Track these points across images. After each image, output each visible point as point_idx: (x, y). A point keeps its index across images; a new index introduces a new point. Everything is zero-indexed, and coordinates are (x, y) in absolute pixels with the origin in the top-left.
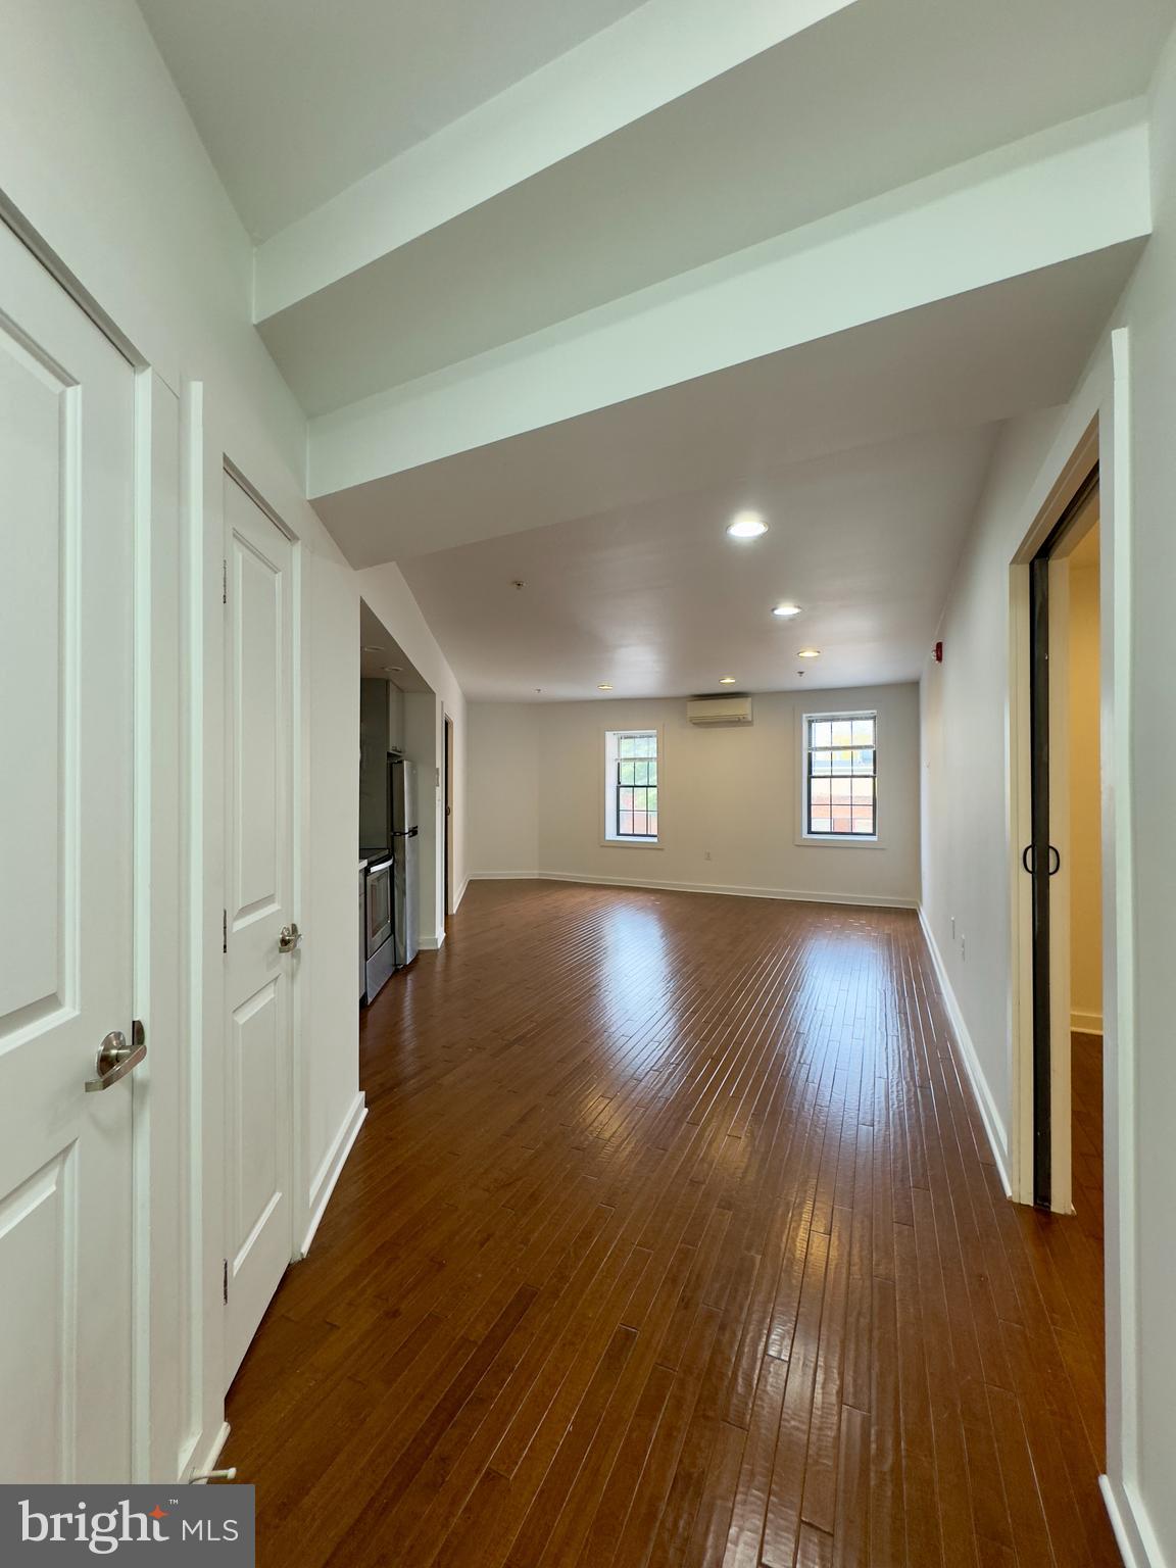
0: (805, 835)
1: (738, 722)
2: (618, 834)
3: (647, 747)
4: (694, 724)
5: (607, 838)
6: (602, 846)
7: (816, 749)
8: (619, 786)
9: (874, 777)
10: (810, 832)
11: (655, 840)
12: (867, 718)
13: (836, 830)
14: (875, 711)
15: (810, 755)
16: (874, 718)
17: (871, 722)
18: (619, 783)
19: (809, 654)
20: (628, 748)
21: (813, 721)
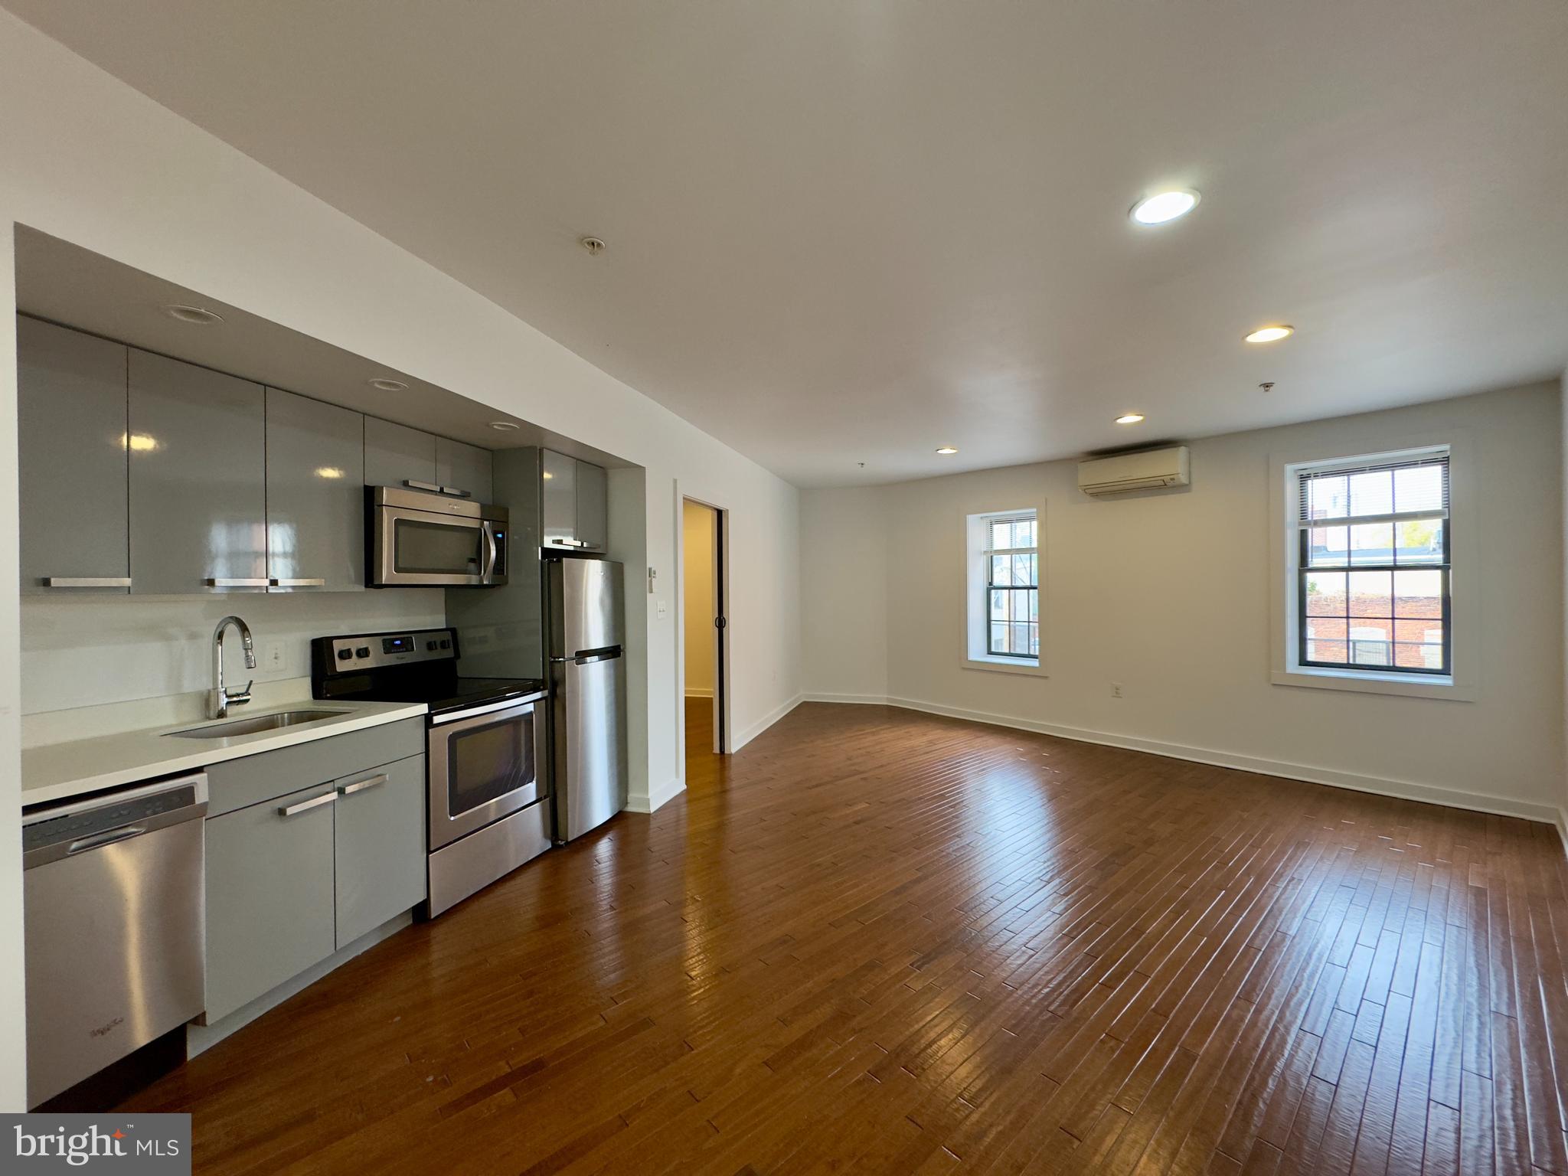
0: (1292, 666)
1: (1163, 487)
2: (990, 653)
3: (1027, 533)
4: (1092, 494)
5: (971, 658)
6: (964, 669)
7: (1316, 523)
8: (991, 587)
9: (1445, 568)
10: (1304, 662)
11: (1035, 663)
12: (1427, 462)
13: (1359, 661)
14: (1446, 447)
15: (1303, 534)
16: (1445, 461)
17: (1437, 471)
18: (991, 584)
19: (1268, 335)
20: (1002, 536)
21: (1308, 477)
